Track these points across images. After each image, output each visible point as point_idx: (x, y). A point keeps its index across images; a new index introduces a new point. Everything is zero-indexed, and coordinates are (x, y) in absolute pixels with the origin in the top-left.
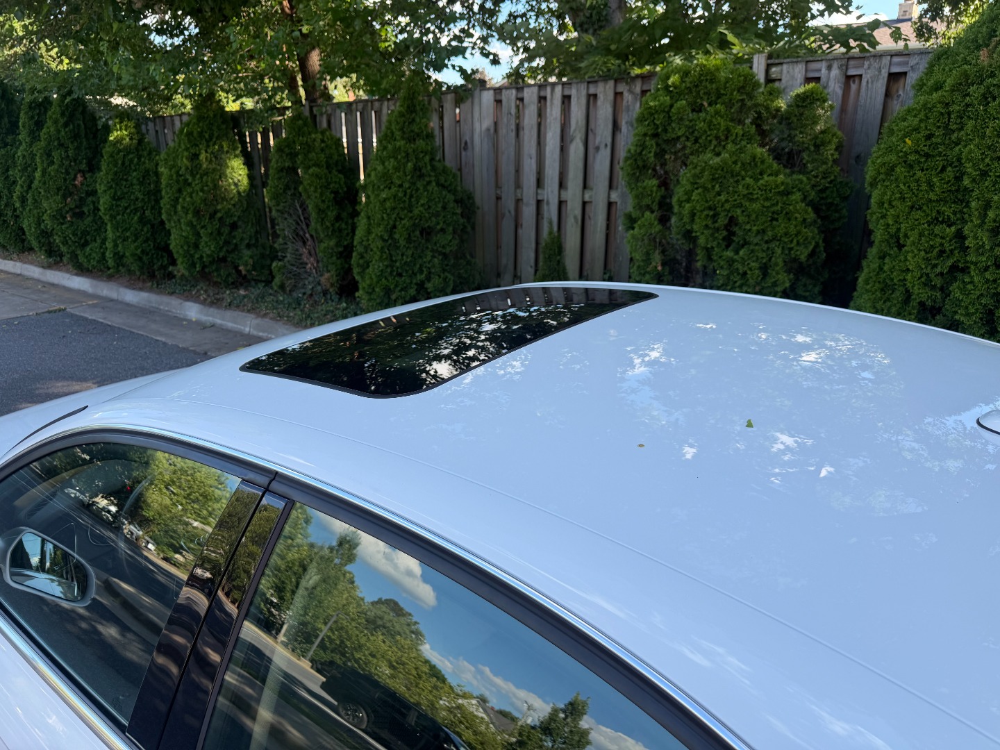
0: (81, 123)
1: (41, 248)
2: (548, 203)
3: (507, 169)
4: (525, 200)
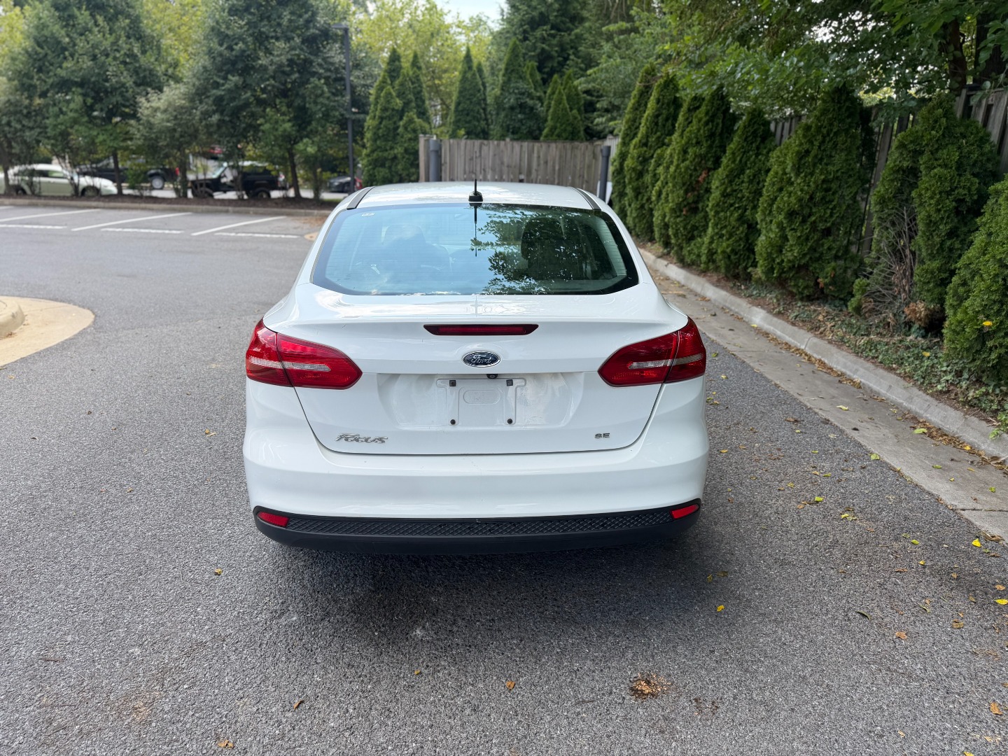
0: (720, 121)
1: (660, 238)
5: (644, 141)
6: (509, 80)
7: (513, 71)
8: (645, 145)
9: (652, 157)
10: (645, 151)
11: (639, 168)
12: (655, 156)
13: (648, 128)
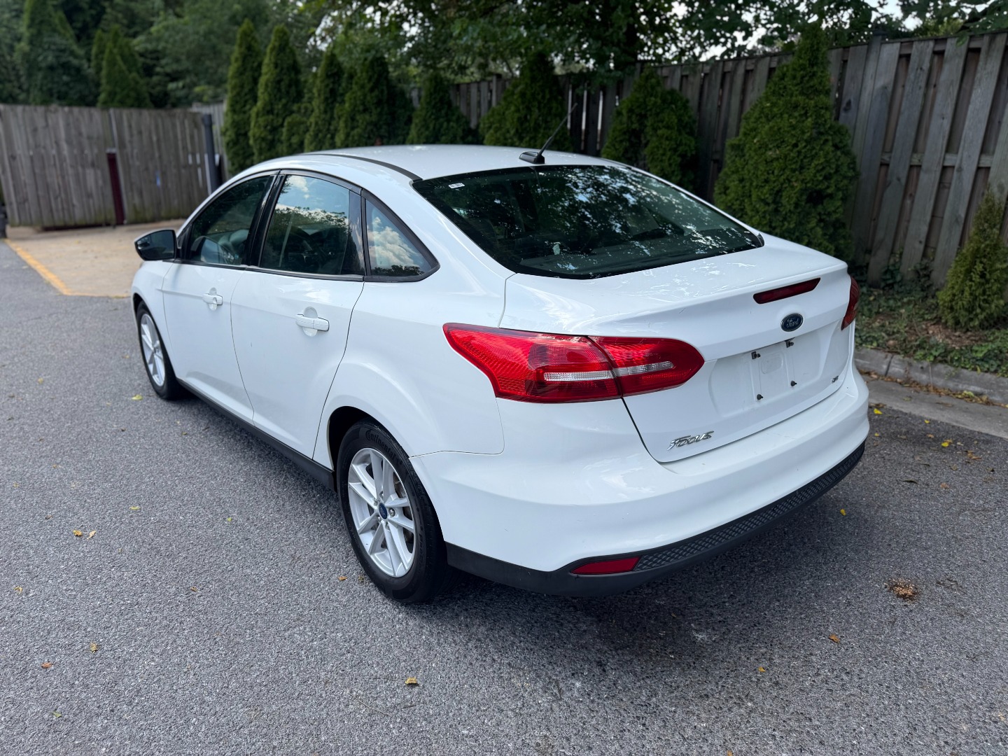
0: (385, 88)
2: (960, 169)
3: (905, 131)
4: (924, 166)
5: (268, 108)
6: (39, 33)
7: (42, 22)
8: (270, 112)
9: (282, 126)
10: (273, 120)
11: (270, 137)
12: (286, 124)
13: (270, 95)
